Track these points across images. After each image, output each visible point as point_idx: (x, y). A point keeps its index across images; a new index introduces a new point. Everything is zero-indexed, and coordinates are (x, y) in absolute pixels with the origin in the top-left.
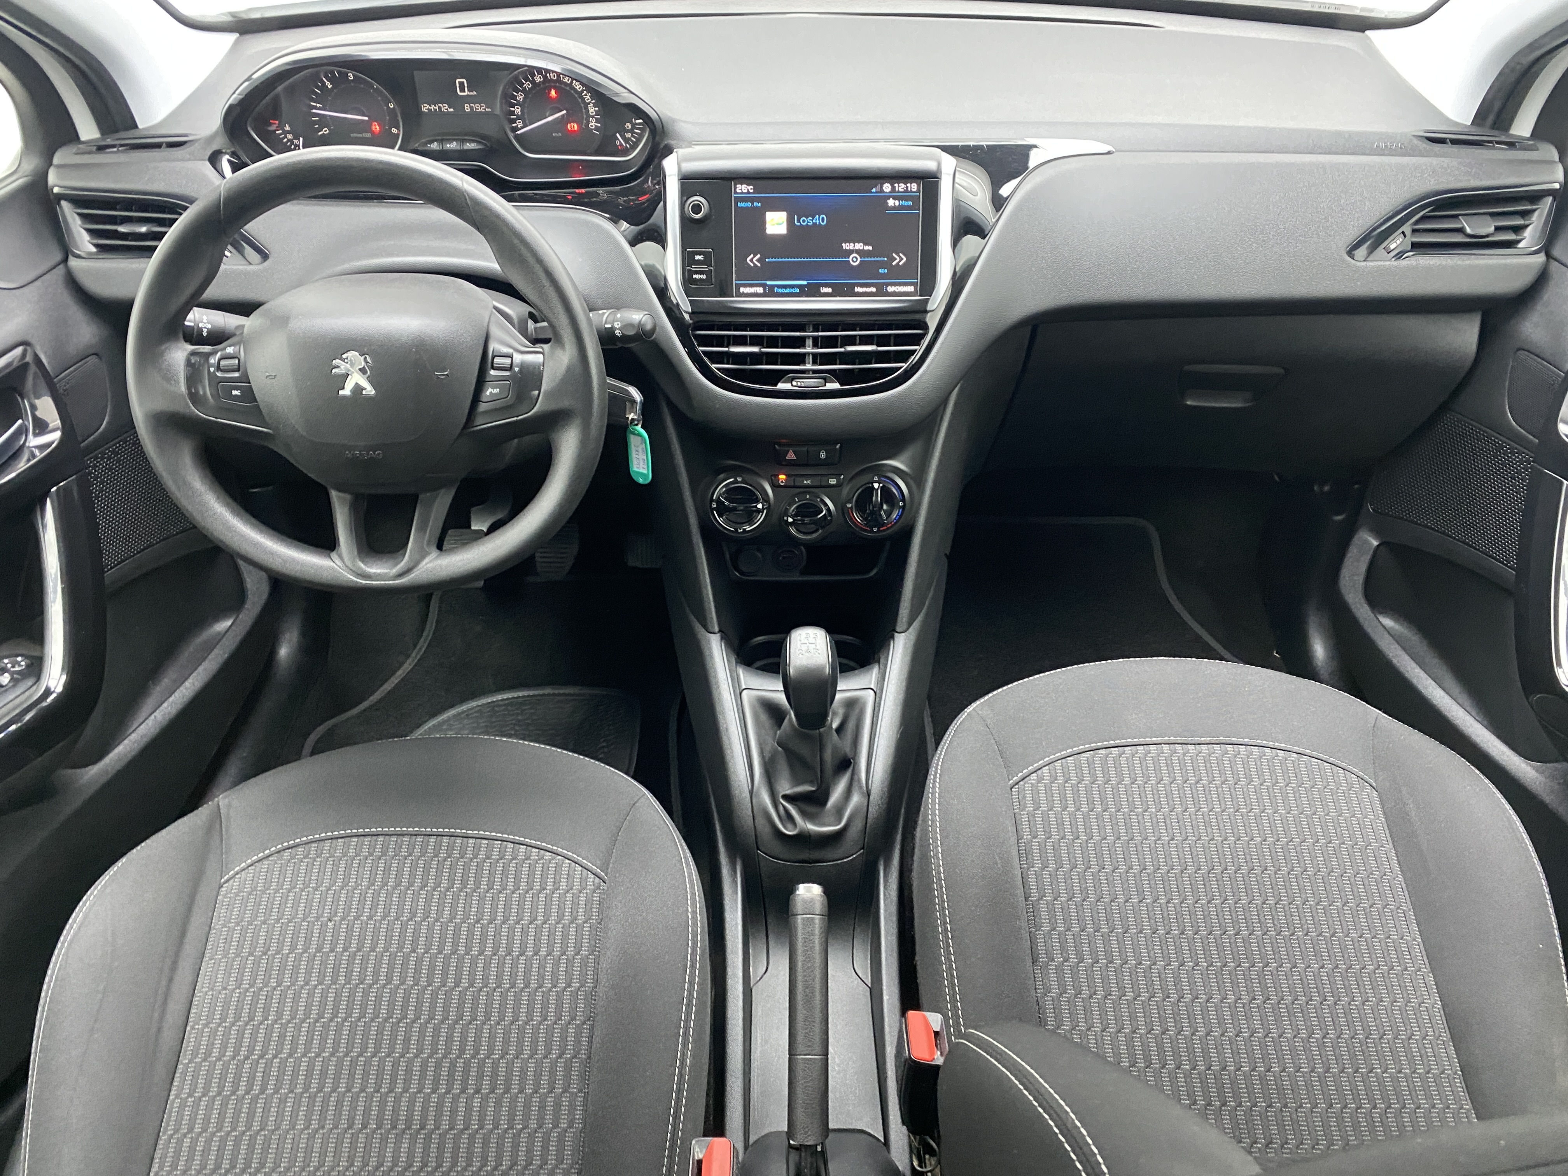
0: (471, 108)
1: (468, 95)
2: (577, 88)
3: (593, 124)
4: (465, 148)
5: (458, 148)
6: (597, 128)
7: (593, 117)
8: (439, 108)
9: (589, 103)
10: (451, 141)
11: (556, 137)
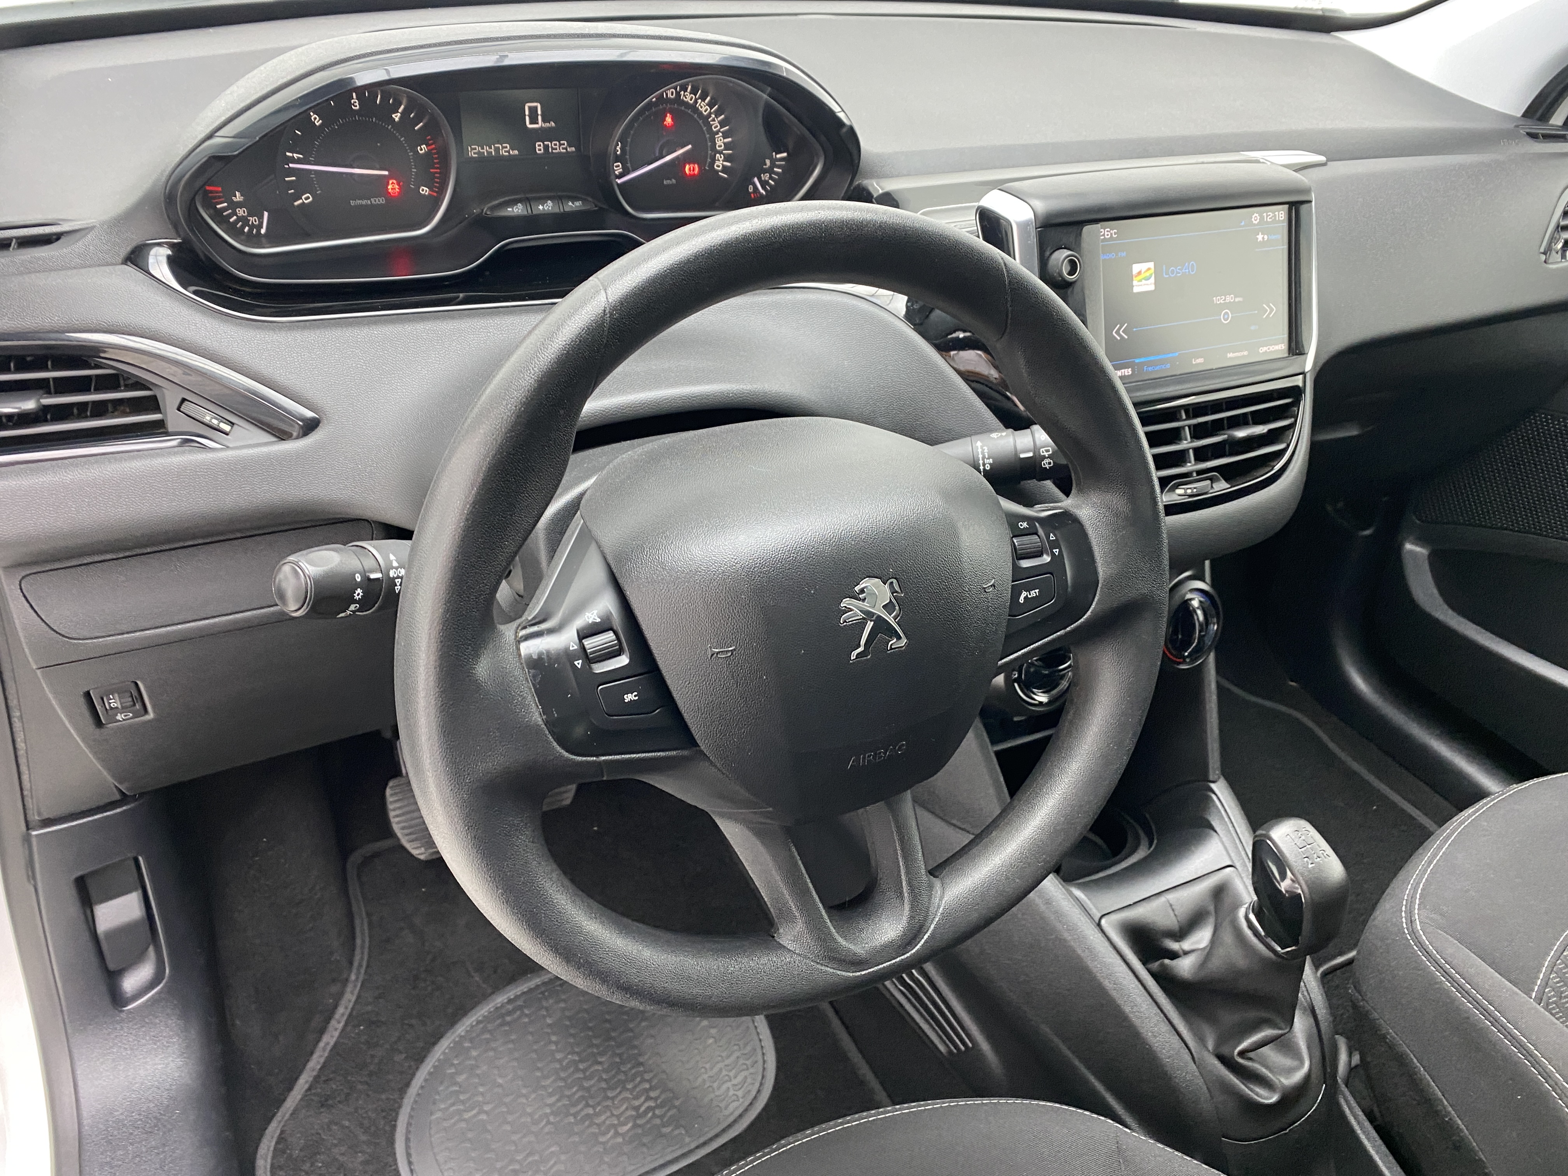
0: (546, 147)
1: (541, 128)
2: (703, 110)
3: (720, 163)
4: (567, 209)
5: (557, 210)
6: (725, 169)
7: (720, 153)
8: (497, 150)
9: (717, 133)
10: (543, 200)
11: (668, 185)
